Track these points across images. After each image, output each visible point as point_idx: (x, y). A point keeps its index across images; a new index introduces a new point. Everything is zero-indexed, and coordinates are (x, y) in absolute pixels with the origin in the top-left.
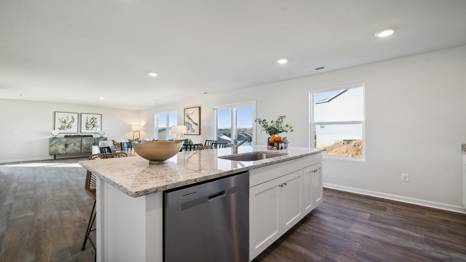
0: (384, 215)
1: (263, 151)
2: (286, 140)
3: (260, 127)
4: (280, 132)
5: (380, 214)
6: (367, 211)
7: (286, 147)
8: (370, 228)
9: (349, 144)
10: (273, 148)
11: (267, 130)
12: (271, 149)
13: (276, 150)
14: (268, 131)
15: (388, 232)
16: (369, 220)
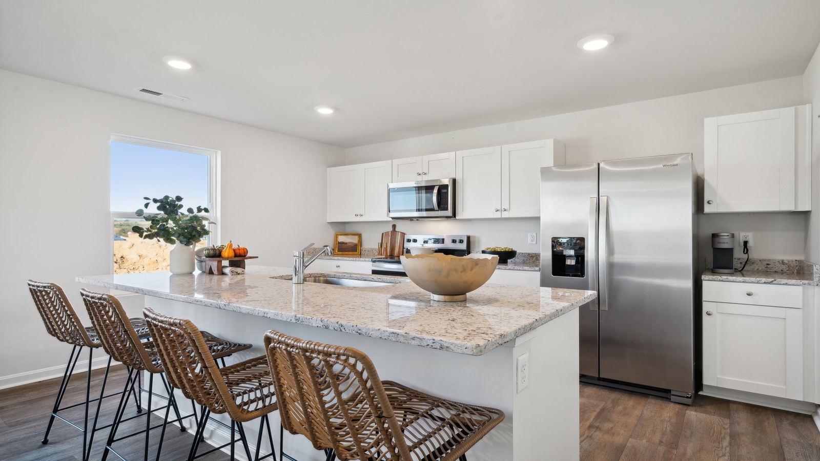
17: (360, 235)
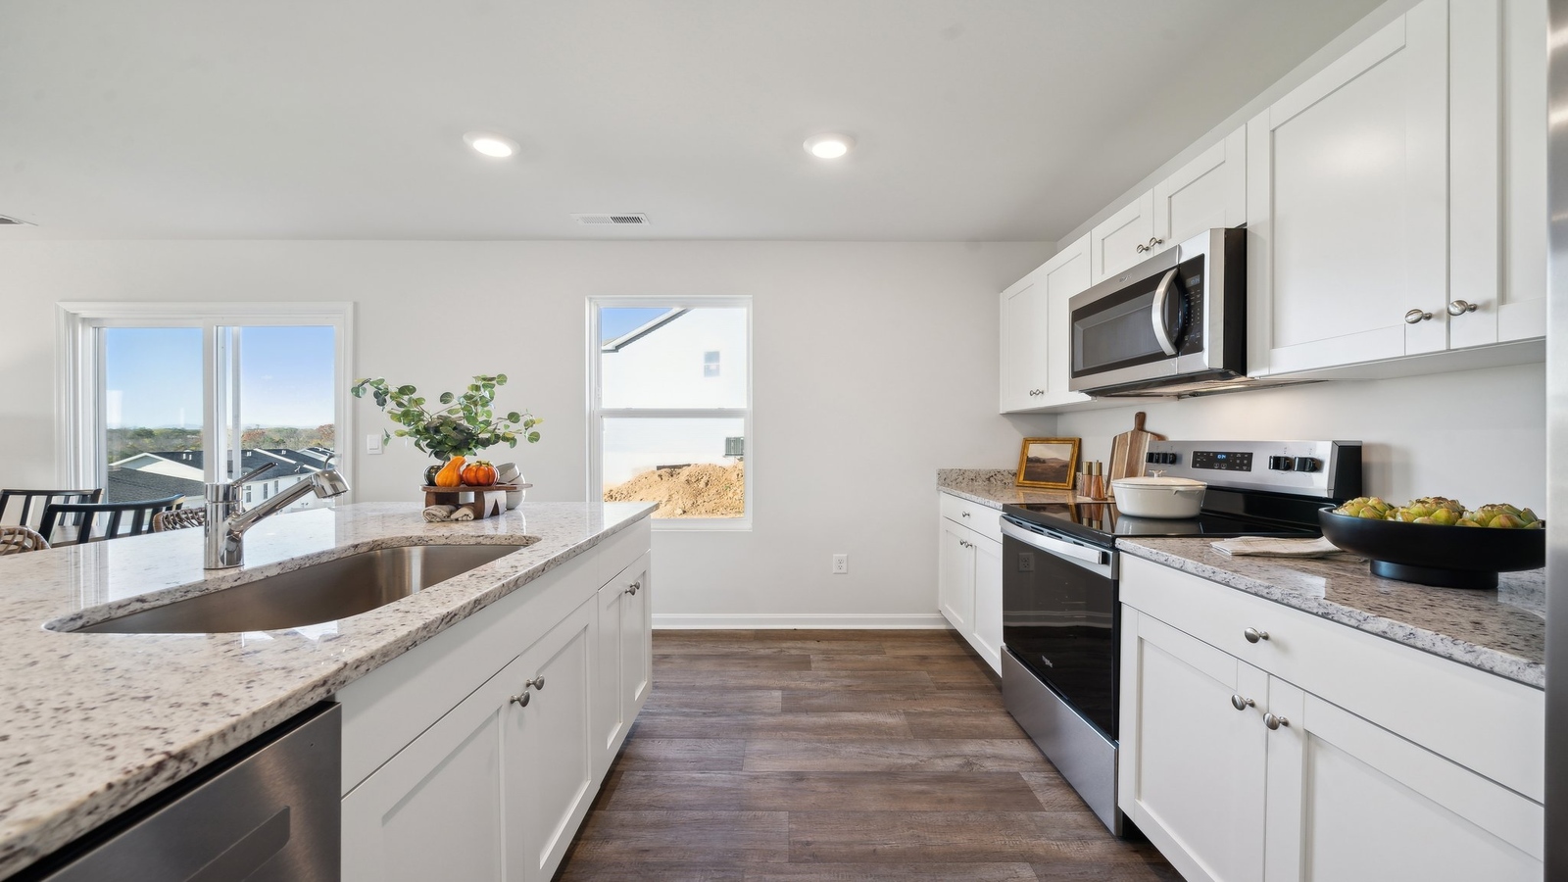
0: (812, 682)
1: (408, 534)
2: (510, 475)
3: (382, 419)
4: (485, 443)
5: (802, 684)
6: (771, 683)
7: (511, 506)
8: (795, 740)
9: (674, 478)
10: (453, 516)
11: (418, 432)
12: (444, 520)
13: (472, 524)
14: (426, 439)
15: (838, 737)
16: (786, 711)
17: (1078, 444)
